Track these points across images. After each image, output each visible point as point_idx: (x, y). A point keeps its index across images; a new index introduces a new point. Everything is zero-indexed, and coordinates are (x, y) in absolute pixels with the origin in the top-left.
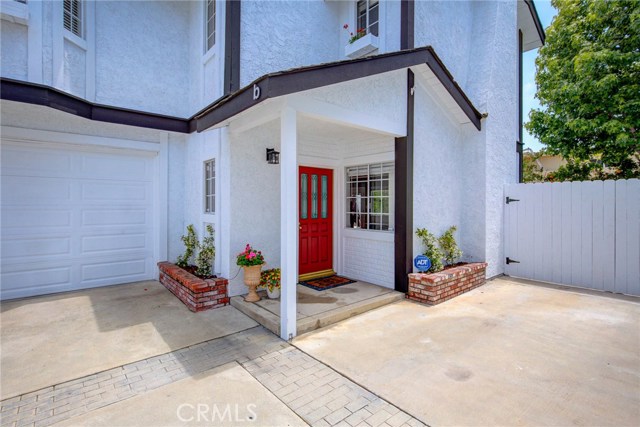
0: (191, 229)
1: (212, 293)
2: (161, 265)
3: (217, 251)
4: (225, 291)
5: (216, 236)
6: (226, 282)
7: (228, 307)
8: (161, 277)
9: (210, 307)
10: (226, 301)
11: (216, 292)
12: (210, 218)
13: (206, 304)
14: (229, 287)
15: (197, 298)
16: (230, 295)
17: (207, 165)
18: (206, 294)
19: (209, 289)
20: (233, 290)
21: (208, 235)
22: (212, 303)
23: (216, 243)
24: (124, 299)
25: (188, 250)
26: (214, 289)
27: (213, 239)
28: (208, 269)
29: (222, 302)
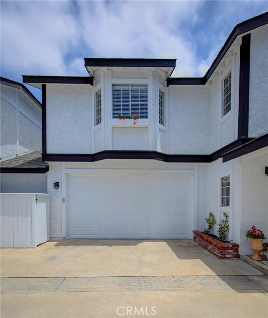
0: (211, 215)
1: (230, 251)
2: (195, 232)
3: (230, 228)
4: (237, 251)
5: (230, 220)
6: (238, 246)
7: (238, 260)
8: (195, 238)
9: (228, 258)
10: (238, 257)
11: (232, 251)
12: (225, 209)
13: (226, 256)
14: (240, 249)
15: (222, 252)
16: (240, 254)
17: (223, 179)
18: (226, 251)
19: (228, 248)
20: (242, 251)
21: (224, 218)
22: (230, 256)
23: (230, 223)
24: (181, 246)
25: (210, 226)
26: (231, 249)
27: (227, 221)
28: (224, 237)
29: (235, 257)
